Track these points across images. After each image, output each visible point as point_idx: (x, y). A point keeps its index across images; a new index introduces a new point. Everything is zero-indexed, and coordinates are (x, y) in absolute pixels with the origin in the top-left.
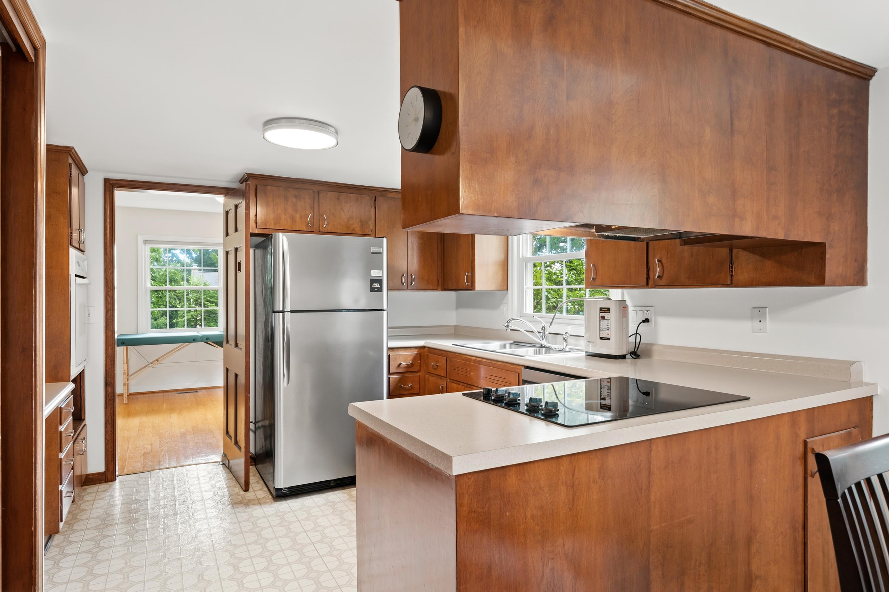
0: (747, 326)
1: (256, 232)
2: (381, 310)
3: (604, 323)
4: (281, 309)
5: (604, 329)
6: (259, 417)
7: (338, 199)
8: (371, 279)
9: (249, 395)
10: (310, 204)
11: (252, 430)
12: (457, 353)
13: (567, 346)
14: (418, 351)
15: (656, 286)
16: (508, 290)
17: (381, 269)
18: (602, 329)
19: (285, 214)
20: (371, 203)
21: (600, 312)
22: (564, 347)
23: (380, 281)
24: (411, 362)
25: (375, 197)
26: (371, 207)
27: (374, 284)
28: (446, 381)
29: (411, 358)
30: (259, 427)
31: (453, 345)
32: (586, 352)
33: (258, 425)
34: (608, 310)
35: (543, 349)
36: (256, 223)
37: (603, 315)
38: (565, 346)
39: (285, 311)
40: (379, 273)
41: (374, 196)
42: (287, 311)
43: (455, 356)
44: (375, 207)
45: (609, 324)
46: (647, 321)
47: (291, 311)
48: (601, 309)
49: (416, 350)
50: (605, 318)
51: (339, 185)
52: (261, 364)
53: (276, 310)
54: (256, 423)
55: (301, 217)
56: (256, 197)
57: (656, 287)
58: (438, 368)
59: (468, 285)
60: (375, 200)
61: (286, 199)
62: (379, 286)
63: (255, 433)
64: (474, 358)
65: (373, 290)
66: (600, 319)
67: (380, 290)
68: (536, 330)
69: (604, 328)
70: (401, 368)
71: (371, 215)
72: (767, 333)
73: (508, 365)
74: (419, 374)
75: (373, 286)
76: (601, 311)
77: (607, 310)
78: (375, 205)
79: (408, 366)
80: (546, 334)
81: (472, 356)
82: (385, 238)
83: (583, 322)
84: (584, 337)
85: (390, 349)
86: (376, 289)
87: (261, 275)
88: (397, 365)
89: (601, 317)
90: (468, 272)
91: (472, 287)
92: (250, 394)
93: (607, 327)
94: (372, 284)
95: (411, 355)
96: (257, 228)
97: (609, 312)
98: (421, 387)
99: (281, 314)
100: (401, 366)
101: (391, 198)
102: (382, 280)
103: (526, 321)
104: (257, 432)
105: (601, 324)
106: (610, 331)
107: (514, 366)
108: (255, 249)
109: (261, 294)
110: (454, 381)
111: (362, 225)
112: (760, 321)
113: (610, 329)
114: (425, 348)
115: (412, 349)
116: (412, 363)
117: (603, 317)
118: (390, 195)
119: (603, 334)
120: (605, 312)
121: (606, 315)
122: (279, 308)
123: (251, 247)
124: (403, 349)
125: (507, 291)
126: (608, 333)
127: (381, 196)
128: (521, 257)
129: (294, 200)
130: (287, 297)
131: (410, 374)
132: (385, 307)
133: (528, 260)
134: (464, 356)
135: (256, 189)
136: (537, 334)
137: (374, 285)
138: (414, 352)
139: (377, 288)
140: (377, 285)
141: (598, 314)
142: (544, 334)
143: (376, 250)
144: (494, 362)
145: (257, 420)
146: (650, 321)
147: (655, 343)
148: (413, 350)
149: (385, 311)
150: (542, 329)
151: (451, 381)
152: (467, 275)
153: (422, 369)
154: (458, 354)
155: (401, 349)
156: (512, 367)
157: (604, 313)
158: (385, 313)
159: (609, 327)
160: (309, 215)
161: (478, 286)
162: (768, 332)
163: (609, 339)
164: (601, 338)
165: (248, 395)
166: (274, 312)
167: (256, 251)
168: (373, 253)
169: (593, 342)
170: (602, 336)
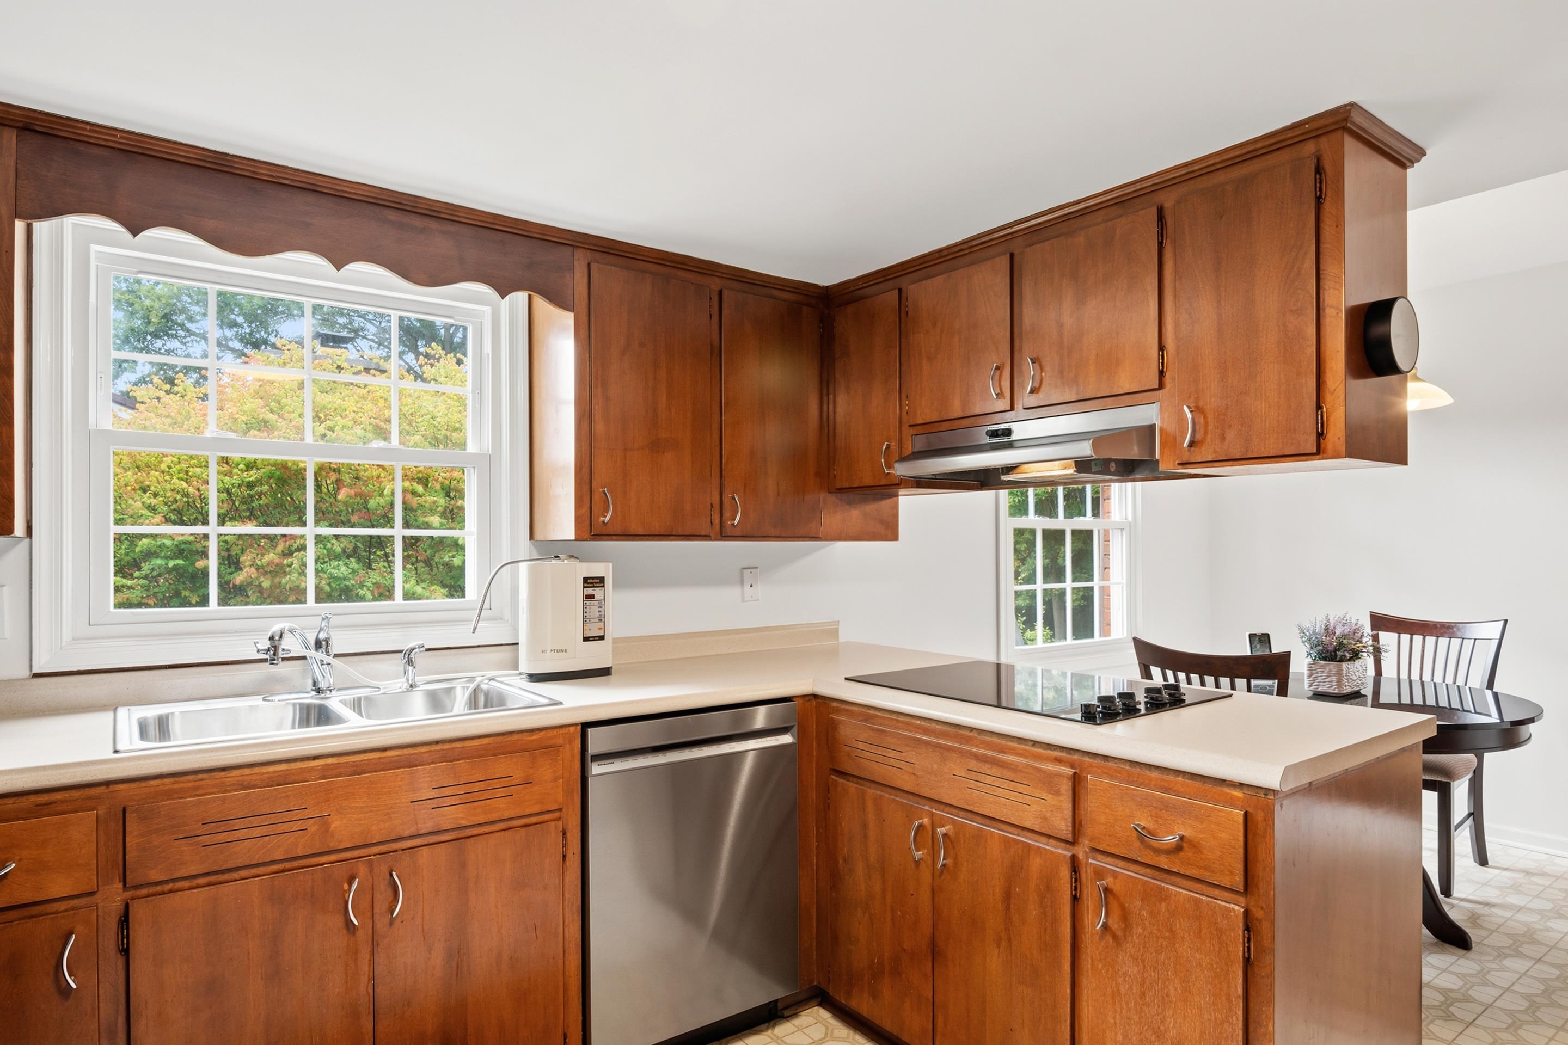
0: (732, 593)
3: (593, 609)
5: (592, 620)
18: (588, 620)
21: (584, 587)
32: (528, 674)
34: (601, 581)
37: (590, 591)
45: (603, 609)
48: (585, 580)
50: (596, 597)
66: (584, 601)
69: (592, 617)
76: (586, 585)
77: (598, 581)
81: (315, 758)
89: (586, 595)
93: (598, 615)
97: (602, 585)
105: (585, 610)
106: (604, 621)
113: (604, 618)
117: (590, 597)
119: (590, 630)
120: (595, 585)
121: (597, 592)
126: (601, 627)
141: (580, 591)
144: (447, 746)
156: (531, 738)
157: (593, 587)
159: (603, 614)
163: (602, 638)
164: (586, 639)
169: (565, 651)
170: (589, 634)
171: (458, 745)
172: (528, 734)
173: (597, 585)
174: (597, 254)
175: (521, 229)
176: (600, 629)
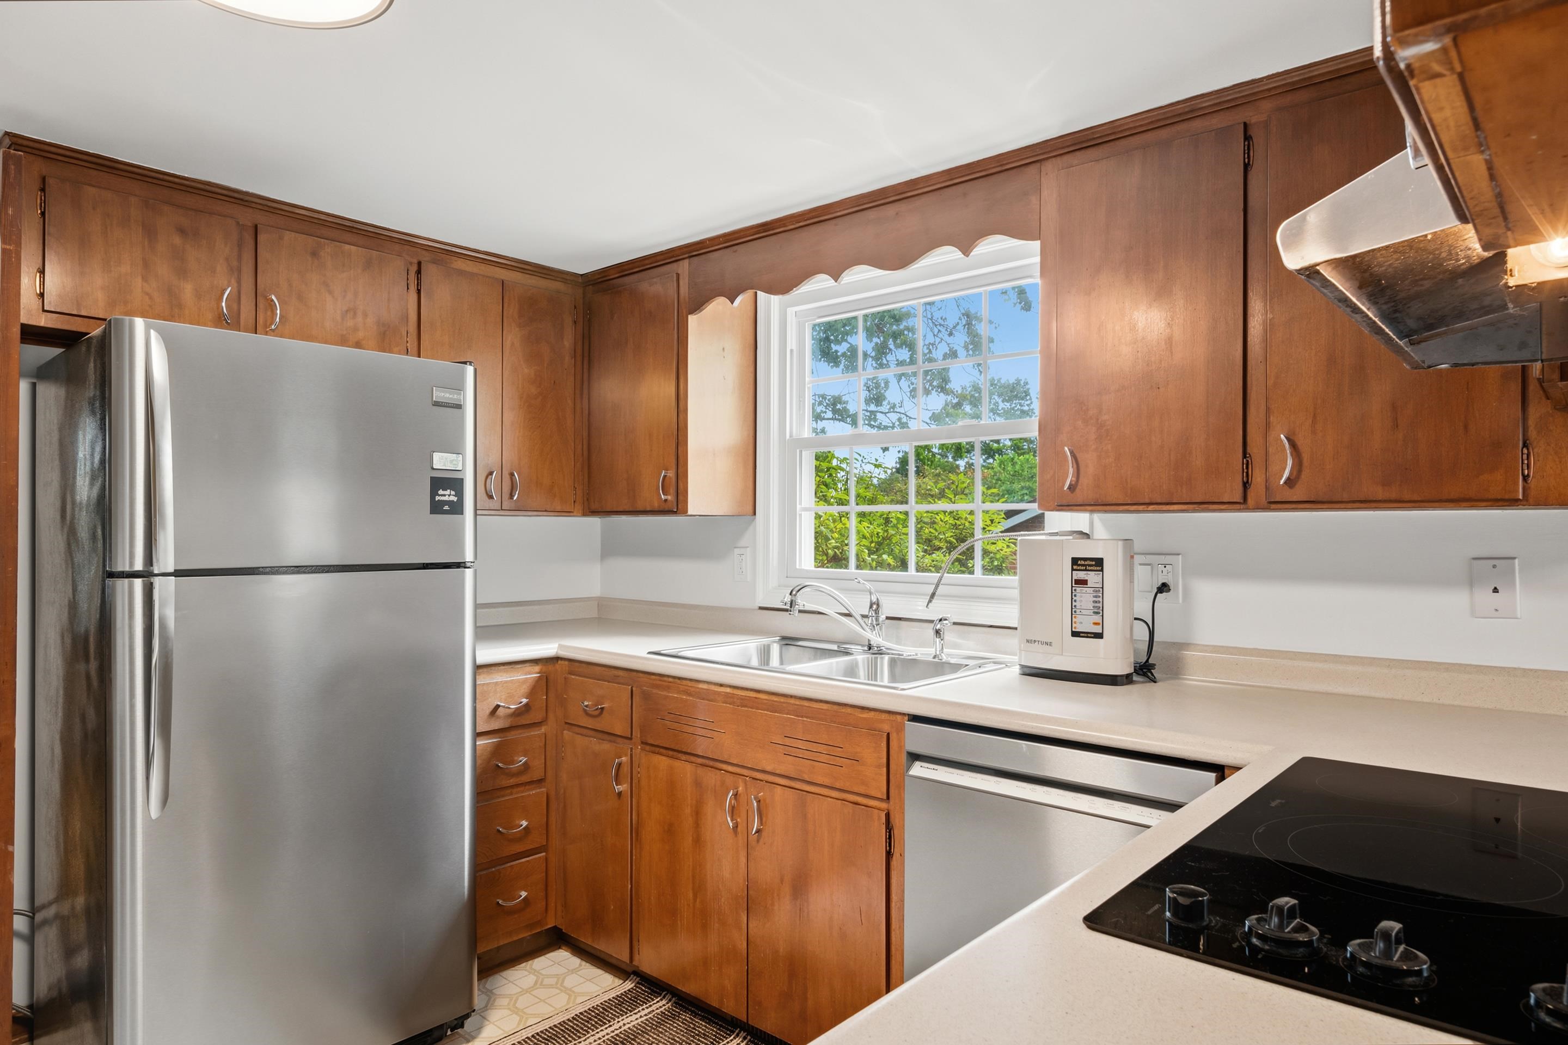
0: (1456, 601)
1: (42, 324)
2: (460, 565)
3: (1085, 597)
4: (139, 566)
5: (1084, 612)
6: (46, 893)
7: (314, 254)
8: (431, 477)
9: (10, 848)
10: (227, 259)
11: (20, 936)
12: (668, 676)
13: (945, 650)
14: (541, 670)
15: (1274, 504)
16: (755, 514)
17: (457, 450)
18: (1078, 611)
19: (145, 279)
20: (408, 279)
21: (1073, 570)
22: (936, 650)
23: (456, 484)
24: (525, 701)
25: (419, 264)
26: (408, 289)
27: (441, 492)
28: (632, 749)
29: (525, 689)
30: (45, 922)
31: (649, 653)
32: (1023, 667)
33: (39, 917)
34: (1098, 563)
35: (882, 658)
36: (42, 295)
37: (1081, 575)
38: (938, 650)
39: (156, 572)
40: (454, 462)
41: (416, 261)
42: (163, 571)
43: (660, 683)
44: (419, 292)
45: (1100, 599)
46: (1163, 588)
47: (178, 573)
48: (1075, 561)
49: (537, 668)
50: (1089, 583)
51: (316, 215)
52: (57, 737)
53: (120, 569)
54: (33, 911)
55: (198, 295)
56: (43, 214)
57: (1273, 506)
58: (604, 712)
59: (666, 500)
60: (419, 272)
61: (150, 233)
62: (455, 499)
63: (30, 940)
64: (728, 690)
65: (436, 508)
66: (1072, 587)
67: (457, 508)
68: (856, 613)
69: (1083, 607)
70: (499, 717)
71: (407, 309)
72: (1517, 618)
73: (849, 710)
74: (543, 729)
75: (437, 498)
76: (1075, 567)
77: (1094, 563)
78: (419, 284)
79: (518, 713)
80: (881, 619)
81: (721, 685)
82: (470, 365)
83: (1015, 593)
84: (1016, 629)
85: (479, 668)
86: (446, 508)
87: (57, 457)
88: (488, 712)
89: (1076, 580)
90: (666, 470)
91: (677, 506)
92: (13, 844)
93: (1093, 607)
94: (434, 493)
95: (525, 680)
96: (44, 311)
97: (1100, 568)
98: (548, 763)
99: (138, 583)
100: (501, 712)
101: (461, 273)
102: (462, 480)
103: (835, 589)
104: (39, 938)
105: (1074, 598)
106: (1103, 616)
107: (872, 714)
108: (34, 381)
109: (58, 517)
110: (657, 749)
111: (384, 334)
112: (1496, 590)
113: (1103, 610)
114: (559, 662)
115: (527, 665)
116: (527, 705)
117: (1083, 582)
118: (459, 264)
119: (1081, 623)
120: (1090, 568)
121: (1092, 577)
122: (132, 564)
123: (23, 375)
124: (502, 667)
125: (753, 517)
126: (1098, 622)
127: (434, 262)
128: (788, 437)
129: (177, 240)
130: (164, 527)
131: (520, 731)
132: (469, 557)
133: (803, 444)
134: (689, 683)
135: (43, 190)
136: (859, 618)
137: (439, 495)
138: (531, 674)
139: (449, 503)
140: (447, 495)
141: (1066, 574)
142: (877, 620)
143: (447, 395)
144: (798, 702)
145: (37, 903)
146: (1171, 588)
147: (1188, 642)
148: (528, 668)
149: (469, 568)
150: (871, 607)
151: (648, 748)
152: (665, 476)
153: (551, 715)
154: (671, 680)
155: (496, 668)
156: (861, 716)
157: (1086, 570)
158: (469, 573)
159: (1100, 605)
160: (225, 290)
161: (694, 506)
162: (1519, 616)
163: (1099, 636)
164: (1075, 634)
165: (6, 849)
166: (112, 575)
167: (41, 388)
168: (437, 404)
169: (1050, 644)
170: (1079, 628)
171: (806, 703)
172: (859, 710)
173: (1092, 568)
174: (1066, 158)
175: (978, 172)
176: (1096, 624)
